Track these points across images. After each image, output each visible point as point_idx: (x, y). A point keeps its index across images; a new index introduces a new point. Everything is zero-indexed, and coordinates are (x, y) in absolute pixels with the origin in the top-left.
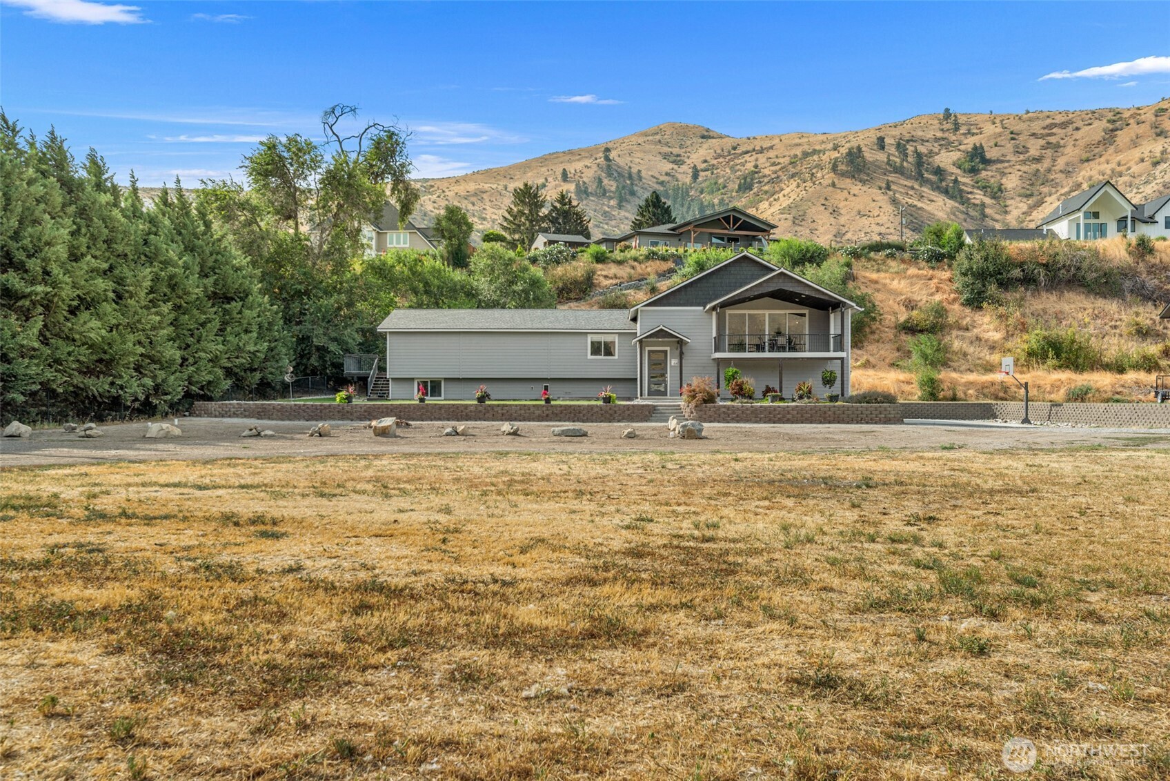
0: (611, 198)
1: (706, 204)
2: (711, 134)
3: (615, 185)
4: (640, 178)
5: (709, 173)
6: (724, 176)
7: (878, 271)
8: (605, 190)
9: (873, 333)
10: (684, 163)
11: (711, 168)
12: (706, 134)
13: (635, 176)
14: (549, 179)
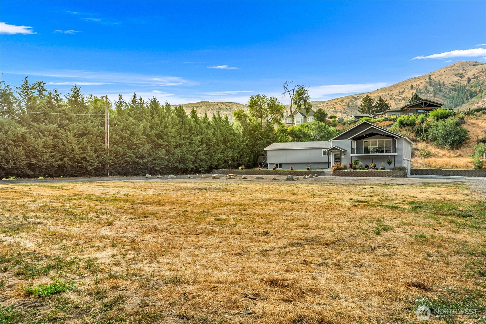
0: (431, 93)
1: (473, 92)
2: (478, 64)
3: (432, 88)
4: (444, 85)
5: (475, 79)
6: (482, 80)
7: (477, 119)
8: (428, 91)
9: (466, 143)
10: (464, 76)
11: (476, 77)
12: (475, 64)
13: (442, 84)
14: (406, 89)
